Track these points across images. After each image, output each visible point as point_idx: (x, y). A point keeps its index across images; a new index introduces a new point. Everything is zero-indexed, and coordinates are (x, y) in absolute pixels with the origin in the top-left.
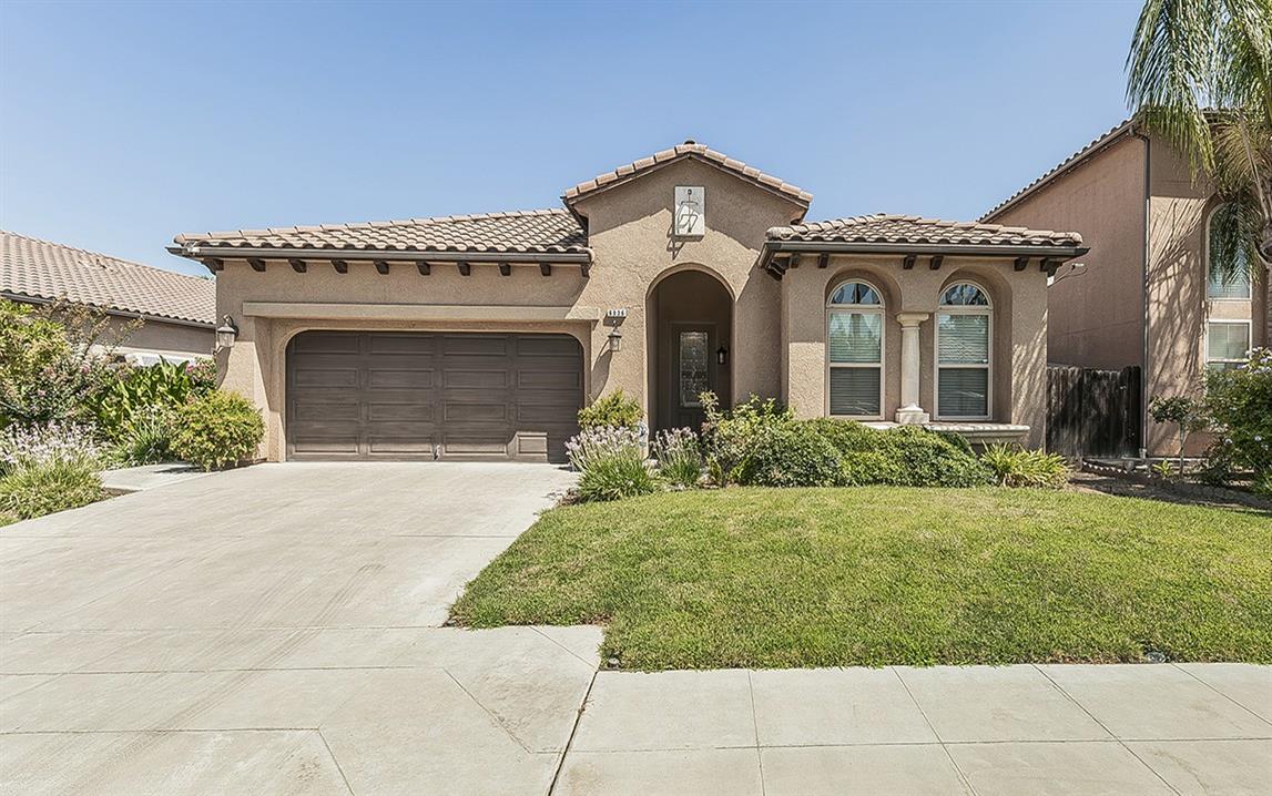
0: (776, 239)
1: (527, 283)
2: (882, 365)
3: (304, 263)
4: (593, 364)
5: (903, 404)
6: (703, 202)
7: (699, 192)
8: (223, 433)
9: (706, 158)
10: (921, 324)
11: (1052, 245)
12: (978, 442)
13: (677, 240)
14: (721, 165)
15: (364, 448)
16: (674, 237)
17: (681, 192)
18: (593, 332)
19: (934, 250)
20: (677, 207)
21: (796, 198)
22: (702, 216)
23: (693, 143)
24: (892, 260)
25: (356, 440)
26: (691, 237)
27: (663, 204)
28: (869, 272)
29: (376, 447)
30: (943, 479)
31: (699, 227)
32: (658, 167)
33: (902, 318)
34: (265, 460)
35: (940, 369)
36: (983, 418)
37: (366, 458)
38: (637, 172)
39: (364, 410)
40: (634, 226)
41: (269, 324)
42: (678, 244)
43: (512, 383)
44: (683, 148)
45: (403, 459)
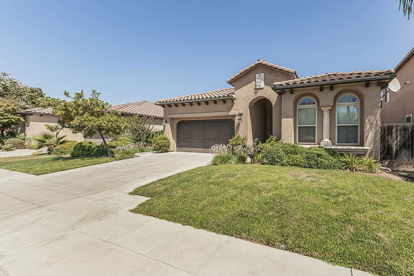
0: (276, 86)
1: (220, 105)
2: (316, 125)
3: (178, 105)
4: (235, 127)
5: (323, 139)
6: (263, 78)
7: (262, 75)
8: (160, 144)
9: (263, 64)
10: (330, 110)
11: (379, 75)
12: (341, 153)
13: (257, 90)
14: (267, 66)
15: (190, 149)
16: (256, 89)
17: (257, 75)
18: (235, 118)
19: (330, 83)
20: (256, 80)
21: (289, 72)
22: (263, 82)
23: (260, 60)
24: (316, 89)
25: (189, 147)
26: (260, 88)
27: (253, 80)
28: (311, 94)
29: (193, 149)
30: (319, 166)
31: (262, 85)
32: (250, 69)
33: (322, 109)
34: (172, 151)
35: (338, 126)
36: (355, 144)
37: (190, 151)
38: (245, 72)
39: (190, 139)
40: (245, 87)
41: (172, 119)
42: (257, 91)
43: (220, 133)
44: (257, 62)
45: (197, 152)
